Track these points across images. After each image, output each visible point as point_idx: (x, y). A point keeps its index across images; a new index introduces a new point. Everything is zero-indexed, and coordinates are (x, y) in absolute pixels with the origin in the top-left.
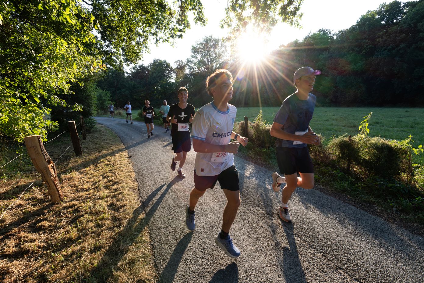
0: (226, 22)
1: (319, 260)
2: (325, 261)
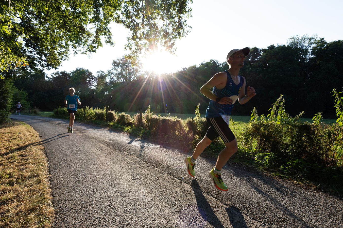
0: (128, 46)
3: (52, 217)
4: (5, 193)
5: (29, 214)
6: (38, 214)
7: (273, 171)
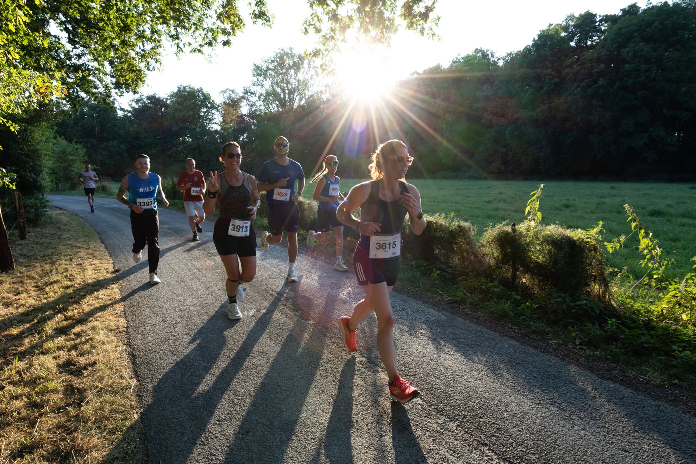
0: (312, 23)
1: (450, 434)
2: (461, 435)
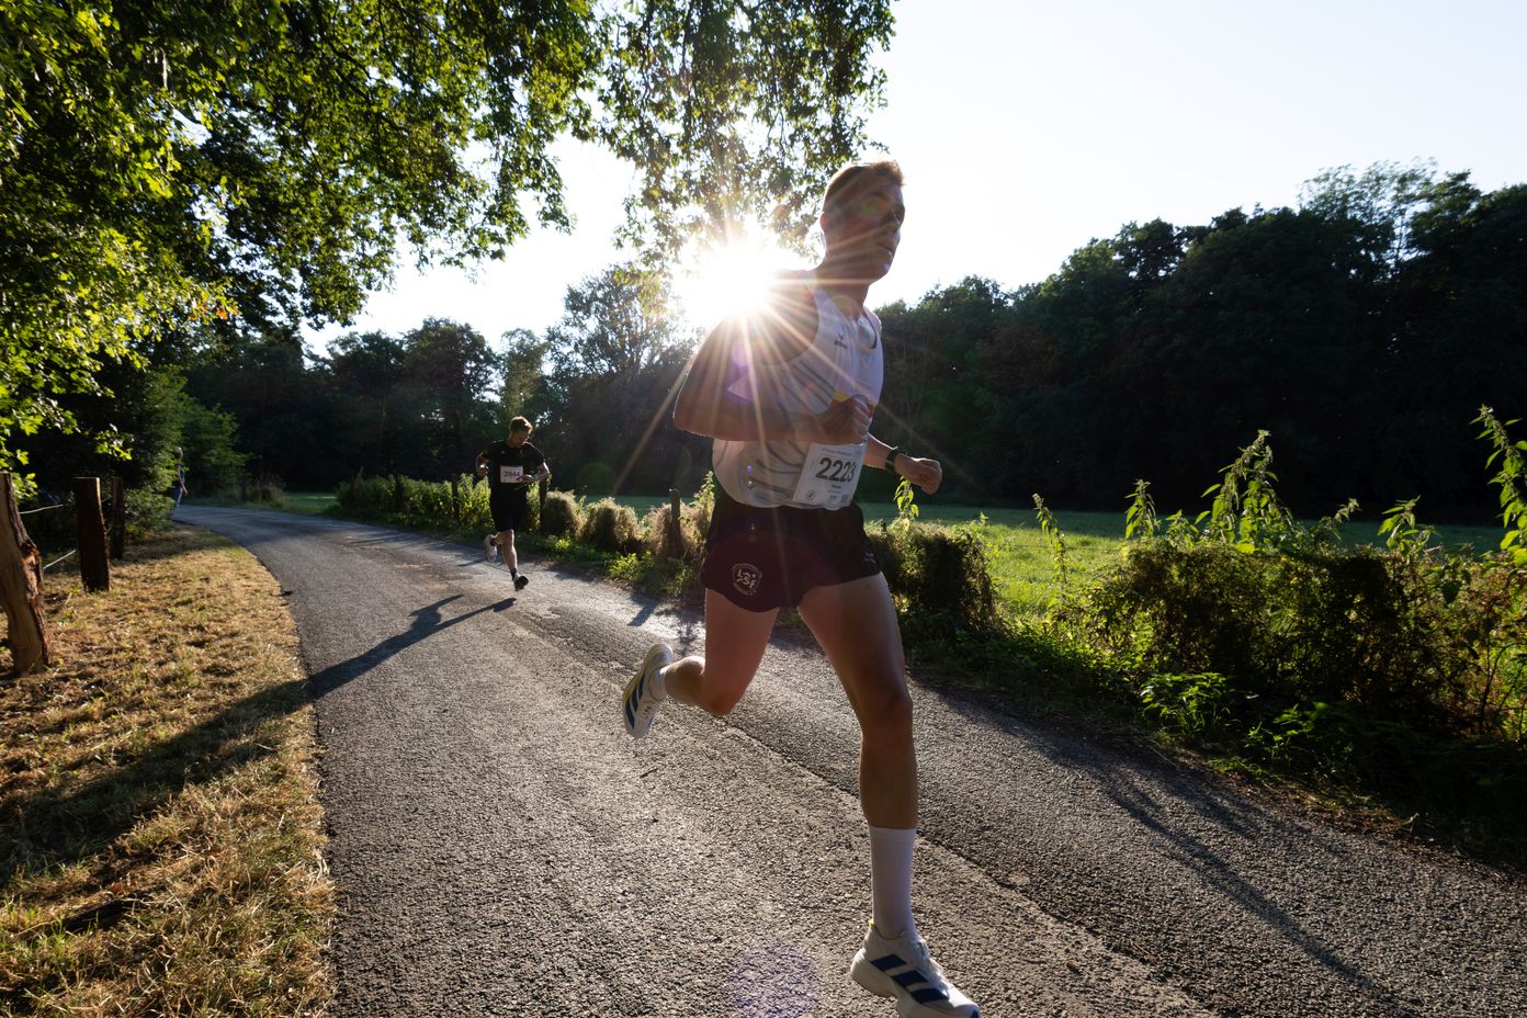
3: (326, 914)
4: (149, 817)
5: (241, 901)
6: (271, 901)
7: (1215, 753)
